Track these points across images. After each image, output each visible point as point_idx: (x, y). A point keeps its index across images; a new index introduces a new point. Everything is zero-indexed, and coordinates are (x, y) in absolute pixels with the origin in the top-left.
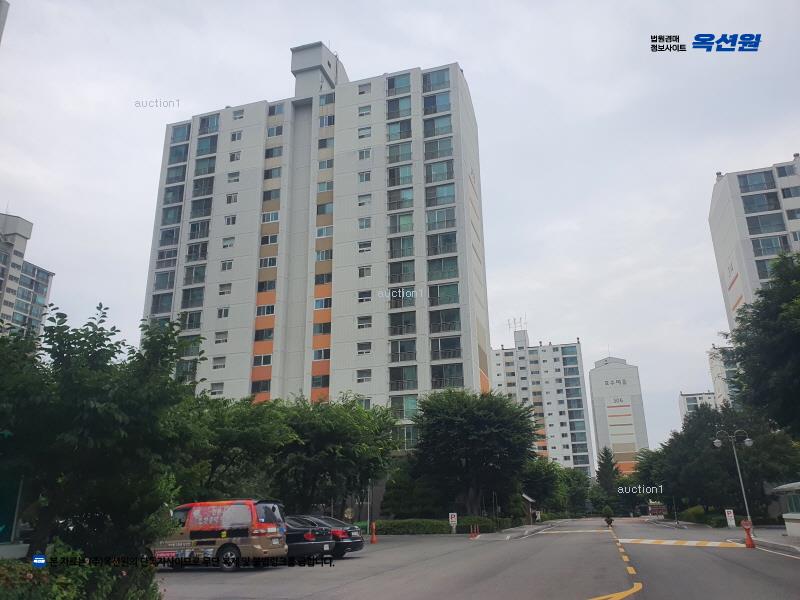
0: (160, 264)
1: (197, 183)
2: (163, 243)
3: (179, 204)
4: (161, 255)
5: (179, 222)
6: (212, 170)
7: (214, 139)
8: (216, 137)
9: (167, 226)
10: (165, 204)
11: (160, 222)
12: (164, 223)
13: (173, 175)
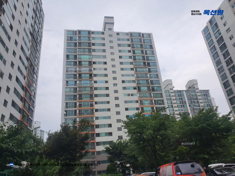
0: (220, 73)
1: (218, 41)
2: (217, 66)
3: (216, 51)
4: (219, 70)
5: (219, 57)
6: (220, 34)
7: (216, 24)
8: (216, 23)
9: (216, 60)
10: (212, 54)
11: (214, 60)
12: (215, 60)
13: (210, 44)
